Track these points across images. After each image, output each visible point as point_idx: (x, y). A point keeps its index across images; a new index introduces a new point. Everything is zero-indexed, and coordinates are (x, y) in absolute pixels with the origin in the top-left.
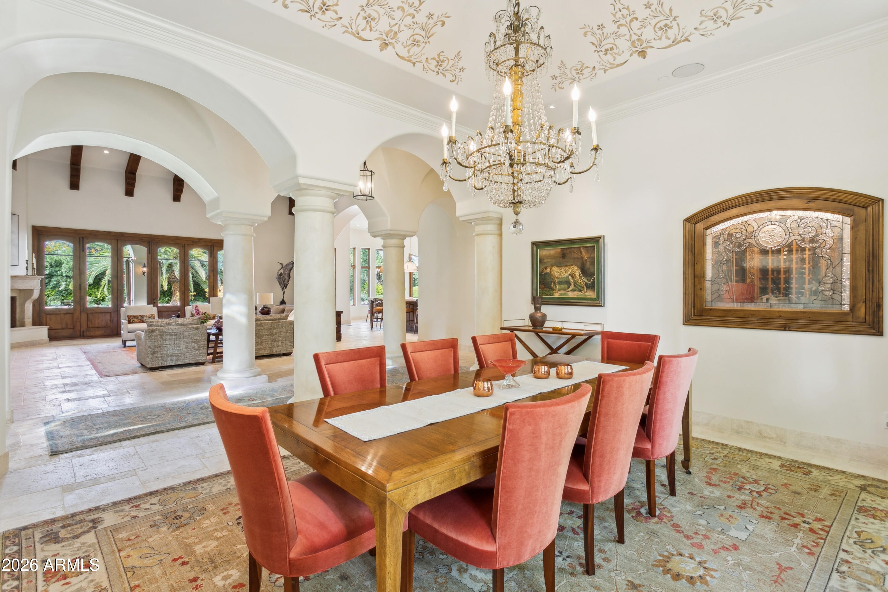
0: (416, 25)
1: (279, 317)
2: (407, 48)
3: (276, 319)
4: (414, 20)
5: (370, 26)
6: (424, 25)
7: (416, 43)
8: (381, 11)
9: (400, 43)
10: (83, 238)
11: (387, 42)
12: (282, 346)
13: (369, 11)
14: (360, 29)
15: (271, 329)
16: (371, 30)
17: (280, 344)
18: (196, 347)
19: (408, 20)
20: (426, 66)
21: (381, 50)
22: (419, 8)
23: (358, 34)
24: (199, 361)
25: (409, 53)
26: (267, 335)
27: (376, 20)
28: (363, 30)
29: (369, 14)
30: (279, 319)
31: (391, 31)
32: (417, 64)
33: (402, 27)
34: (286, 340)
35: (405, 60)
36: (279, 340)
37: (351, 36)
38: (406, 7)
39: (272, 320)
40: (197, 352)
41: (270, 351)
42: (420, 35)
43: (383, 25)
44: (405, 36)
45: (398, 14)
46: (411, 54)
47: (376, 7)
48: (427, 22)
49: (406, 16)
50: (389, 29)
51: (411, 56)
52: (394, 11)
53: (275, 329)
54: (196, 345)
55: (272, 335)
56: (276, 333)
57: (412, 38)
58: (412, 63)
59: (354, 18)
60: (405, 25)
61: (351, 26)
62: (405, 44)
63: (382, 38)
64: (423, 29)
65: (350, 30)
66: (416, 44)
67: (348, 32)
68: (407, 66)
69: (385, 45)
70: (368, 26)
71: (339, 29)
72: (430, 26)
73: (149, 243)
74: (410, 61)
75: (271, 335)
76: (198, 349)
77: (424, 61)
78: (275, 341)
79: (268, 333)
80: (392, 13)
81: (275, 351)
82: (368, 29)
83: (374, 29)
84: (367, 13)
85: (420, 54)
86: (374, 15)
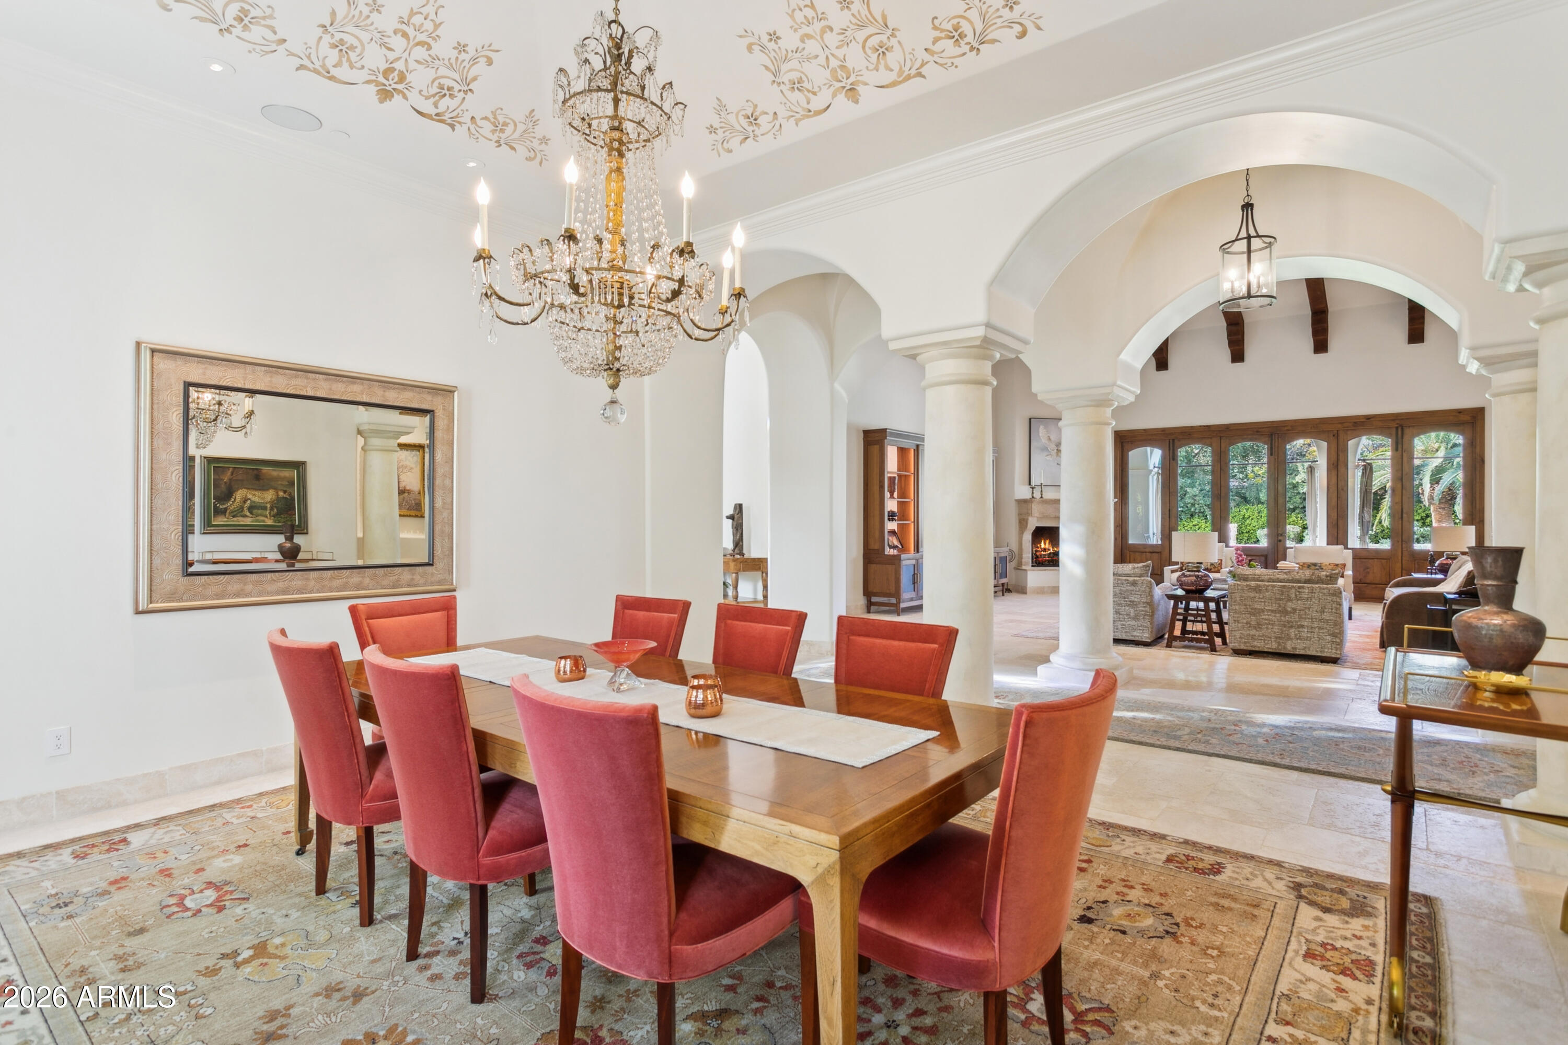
0: (847, 33)
1: (1308, 577)
2: (882, 67)
3: (1299, 581)
4: (836, 30)
5: (808, 91)
6: (854, 21)
7: (881, 50)
8: (794, 64)
9: (864, 72)
10: (1173, 440)
11: (849, 87)
12: (1307, 639)
13: (785, 78)
14: (803, 103)
15: (1280, 599)
16: (814, 94)
17: (1304, 634)
18: (1132, 614)
19: (832, 39)
20: (939, 60)
21: (856, 102)
22: (819, 14)
23: (810, 111)
24: (1136, 639)
25: (892, 70)
26: (1272, 611)
27: (804, 78)
28: (808, 103)
29: (790, 81)
30: (1307, 581)
31: (834, 71)
32: (924, 71)
33: (840, 53)
34: (1320, 628)
35: (900, 82)
36: (1303, 626)
37: (806, 120)
38: (806, 30)
39: (1288, 581)
40: (1133, 623)
41: (1279, 644)
42: (871, 36)
43: (817, 74)
44: (855, 57)
45: (812, 47)
46: (896, 69)
47: (784, 67)
48: (853, 15)
49: (822, 38)
50: (828, 71)
51: (901, 72)
52: (804, 49)
53: (1290, 600)
54: (1132, 610)
55: (1285, 612)
56: (1294, 610)
57: (867, 49)
58: (914, 76)
59: (785, 100)
60: (837, 48)
61: (792, 111)
62: (872, 67)
63: (838, 89)
64: (862, 26)
65: (798, 116)
66: (883, 50)
67: (800, 120)
68: (914, 87)
69: (852, 92)
70: (806, 93)
71: (789, 126)
72: (864, 12)
73: (1271, 435)
74: (909, 78)
75: (1280, 612)
76: (1136, 618)
77: (927, 57)
78: (1291, 627)
79: (1275, 607)
80: (805, 53)
81: (1288, 647)
82: (810, 95)
83: (816, 89)
84: (787, 82)
85: (908, 57)
86: (794, 76)
